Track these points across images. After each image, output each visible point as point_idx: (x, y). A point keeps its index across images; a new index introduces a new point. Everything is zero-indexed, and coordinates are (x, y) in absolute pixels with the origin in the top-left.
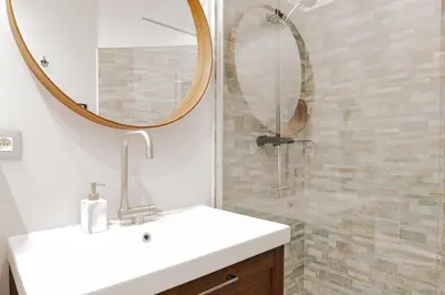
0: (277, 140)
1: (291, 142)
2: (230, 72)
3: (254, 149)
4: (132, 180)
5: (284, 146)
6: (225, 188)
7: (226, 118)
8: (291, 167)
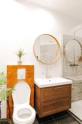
0: (74, 65)
1: (77, 65)
2: (64, 53)
3: (69, 67)
4: (48, 72)
5: (76, 66)
6: (63, 74)
7: (63, 61)
8: (77, 71)
